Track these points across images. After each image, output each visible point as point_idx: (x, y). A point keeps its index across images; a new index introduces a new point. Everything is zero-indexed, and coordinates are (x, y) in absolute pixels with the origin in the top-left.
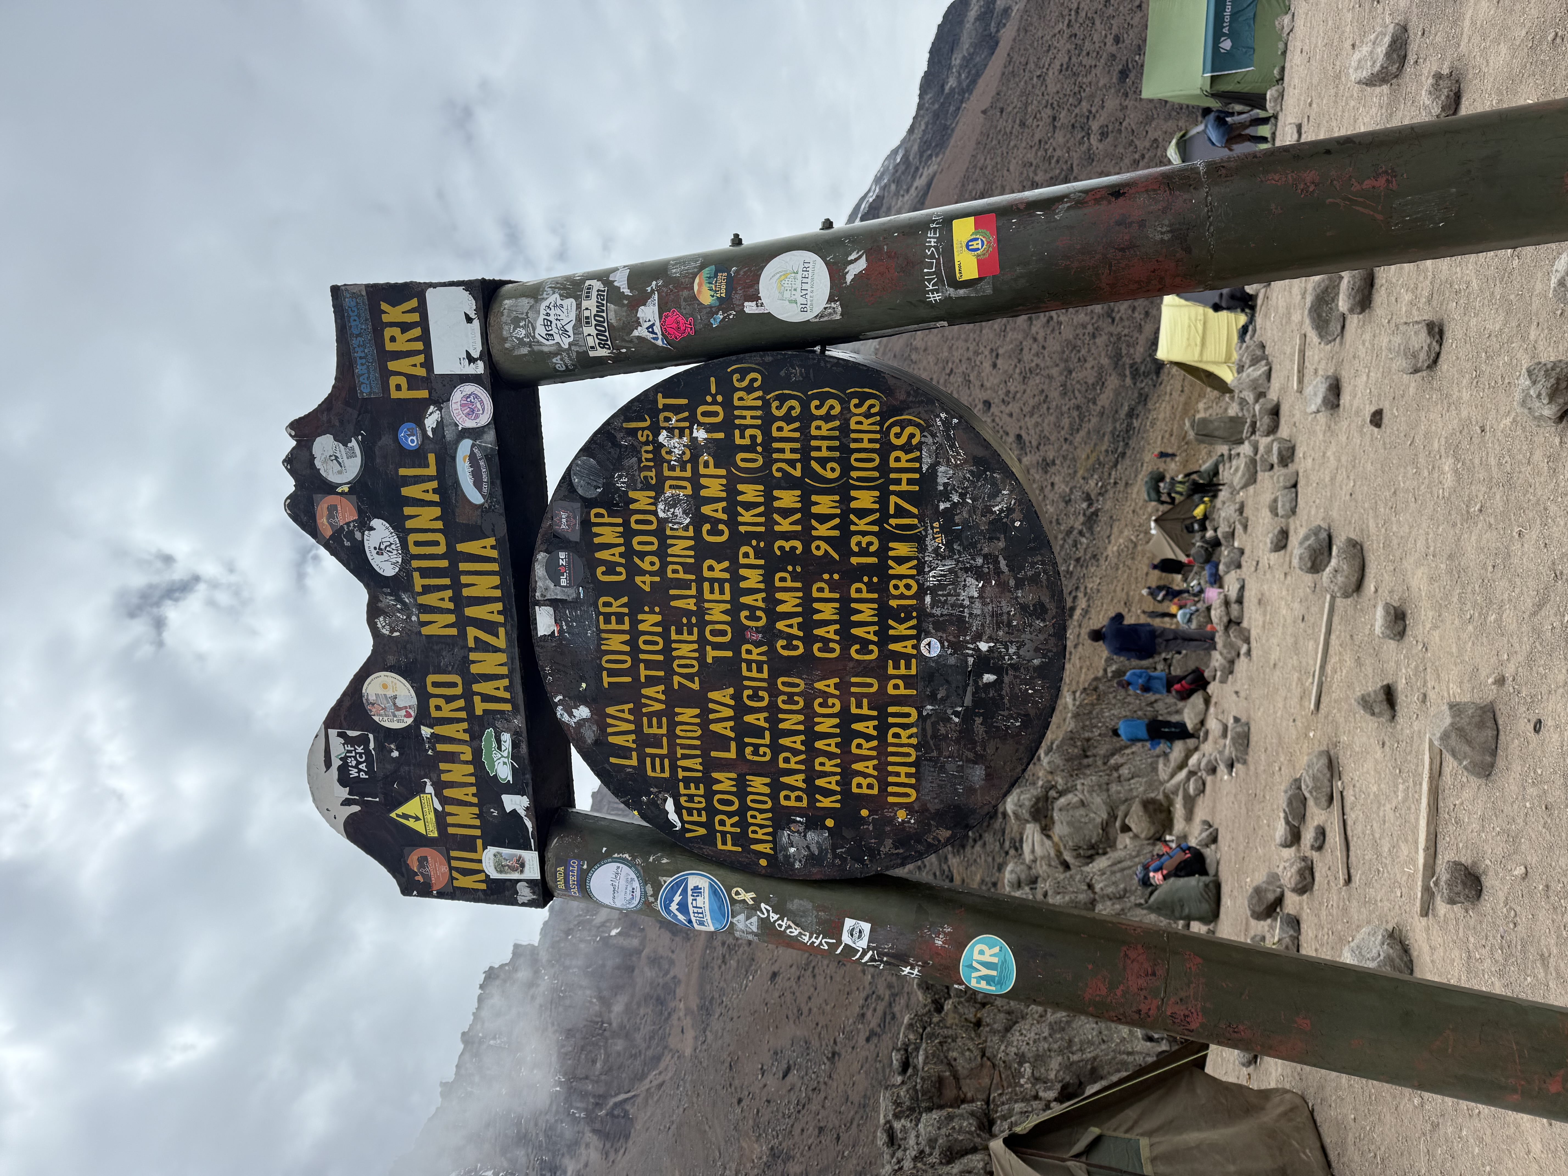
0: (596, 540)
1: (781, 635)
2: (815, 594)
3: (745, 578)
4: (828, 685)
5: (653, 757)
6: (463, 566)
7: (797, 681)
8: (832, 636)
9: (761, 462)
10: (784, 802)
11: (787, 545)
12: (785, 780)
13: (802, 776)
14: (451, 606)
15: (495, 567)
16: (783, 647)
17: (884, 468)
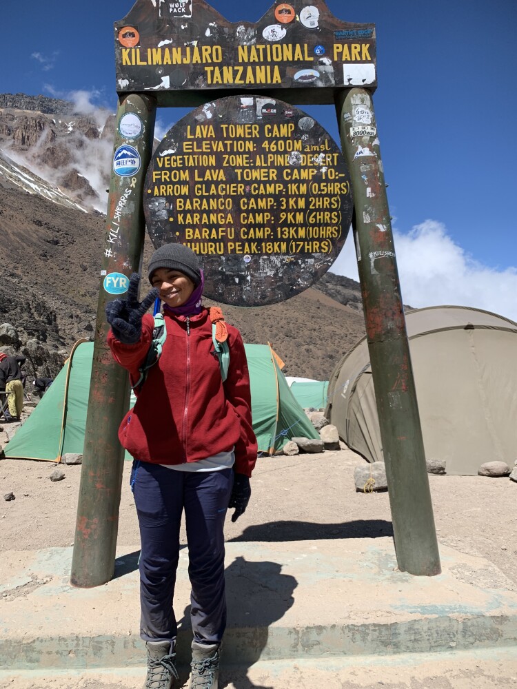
0: (281, 126)
1: (249, 200)
2: (266, 214)
3: (270, 186)
4: (230, 219)
5: (192, 145)
6: (268, 67)
7: (231, 206)
8: (250, 221)
9: (315, 193)
10: (178, 200)
11: (284, 203)
12: (188, 201)
13: (190, 208)
14: (251, 61)
15: (269, 82)
16: (244, 201)
17: (313, 239)
